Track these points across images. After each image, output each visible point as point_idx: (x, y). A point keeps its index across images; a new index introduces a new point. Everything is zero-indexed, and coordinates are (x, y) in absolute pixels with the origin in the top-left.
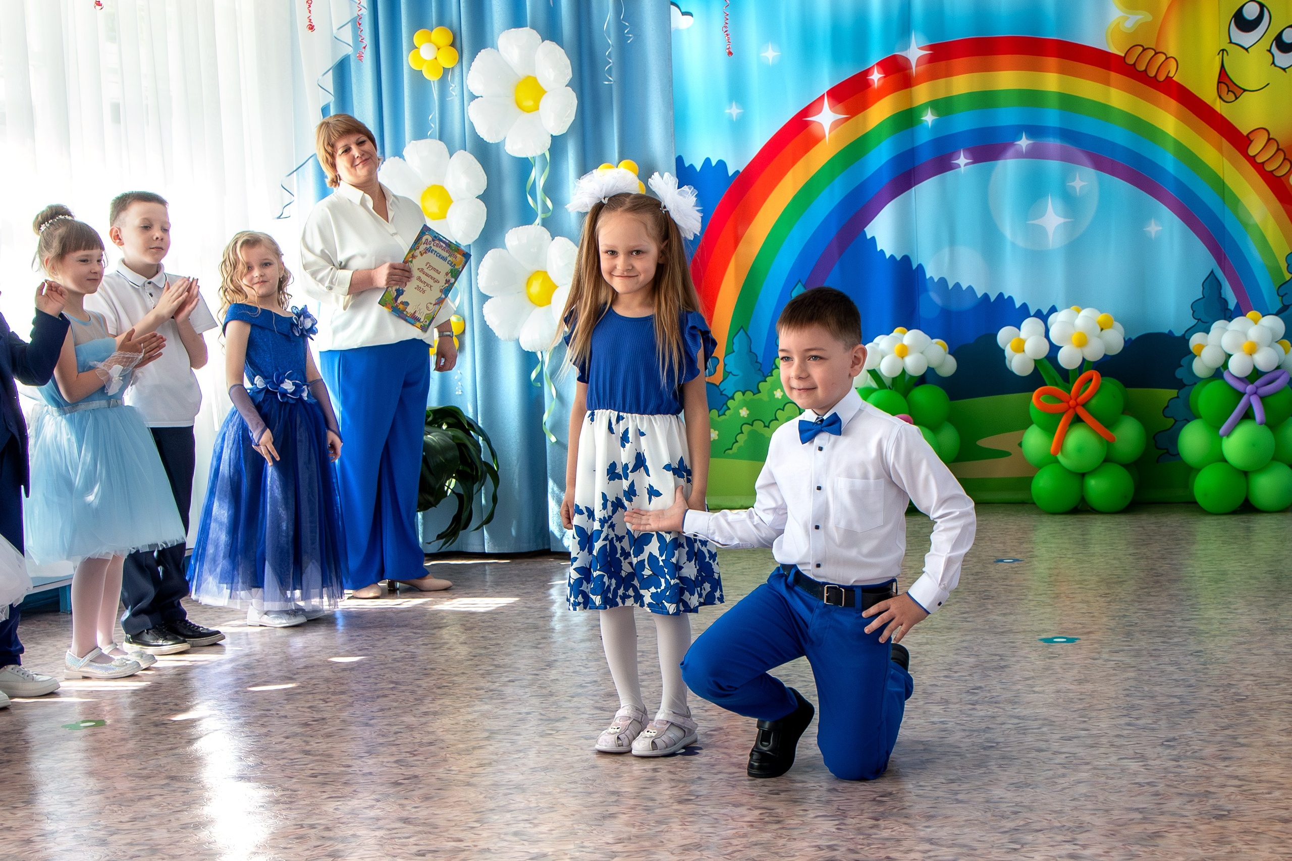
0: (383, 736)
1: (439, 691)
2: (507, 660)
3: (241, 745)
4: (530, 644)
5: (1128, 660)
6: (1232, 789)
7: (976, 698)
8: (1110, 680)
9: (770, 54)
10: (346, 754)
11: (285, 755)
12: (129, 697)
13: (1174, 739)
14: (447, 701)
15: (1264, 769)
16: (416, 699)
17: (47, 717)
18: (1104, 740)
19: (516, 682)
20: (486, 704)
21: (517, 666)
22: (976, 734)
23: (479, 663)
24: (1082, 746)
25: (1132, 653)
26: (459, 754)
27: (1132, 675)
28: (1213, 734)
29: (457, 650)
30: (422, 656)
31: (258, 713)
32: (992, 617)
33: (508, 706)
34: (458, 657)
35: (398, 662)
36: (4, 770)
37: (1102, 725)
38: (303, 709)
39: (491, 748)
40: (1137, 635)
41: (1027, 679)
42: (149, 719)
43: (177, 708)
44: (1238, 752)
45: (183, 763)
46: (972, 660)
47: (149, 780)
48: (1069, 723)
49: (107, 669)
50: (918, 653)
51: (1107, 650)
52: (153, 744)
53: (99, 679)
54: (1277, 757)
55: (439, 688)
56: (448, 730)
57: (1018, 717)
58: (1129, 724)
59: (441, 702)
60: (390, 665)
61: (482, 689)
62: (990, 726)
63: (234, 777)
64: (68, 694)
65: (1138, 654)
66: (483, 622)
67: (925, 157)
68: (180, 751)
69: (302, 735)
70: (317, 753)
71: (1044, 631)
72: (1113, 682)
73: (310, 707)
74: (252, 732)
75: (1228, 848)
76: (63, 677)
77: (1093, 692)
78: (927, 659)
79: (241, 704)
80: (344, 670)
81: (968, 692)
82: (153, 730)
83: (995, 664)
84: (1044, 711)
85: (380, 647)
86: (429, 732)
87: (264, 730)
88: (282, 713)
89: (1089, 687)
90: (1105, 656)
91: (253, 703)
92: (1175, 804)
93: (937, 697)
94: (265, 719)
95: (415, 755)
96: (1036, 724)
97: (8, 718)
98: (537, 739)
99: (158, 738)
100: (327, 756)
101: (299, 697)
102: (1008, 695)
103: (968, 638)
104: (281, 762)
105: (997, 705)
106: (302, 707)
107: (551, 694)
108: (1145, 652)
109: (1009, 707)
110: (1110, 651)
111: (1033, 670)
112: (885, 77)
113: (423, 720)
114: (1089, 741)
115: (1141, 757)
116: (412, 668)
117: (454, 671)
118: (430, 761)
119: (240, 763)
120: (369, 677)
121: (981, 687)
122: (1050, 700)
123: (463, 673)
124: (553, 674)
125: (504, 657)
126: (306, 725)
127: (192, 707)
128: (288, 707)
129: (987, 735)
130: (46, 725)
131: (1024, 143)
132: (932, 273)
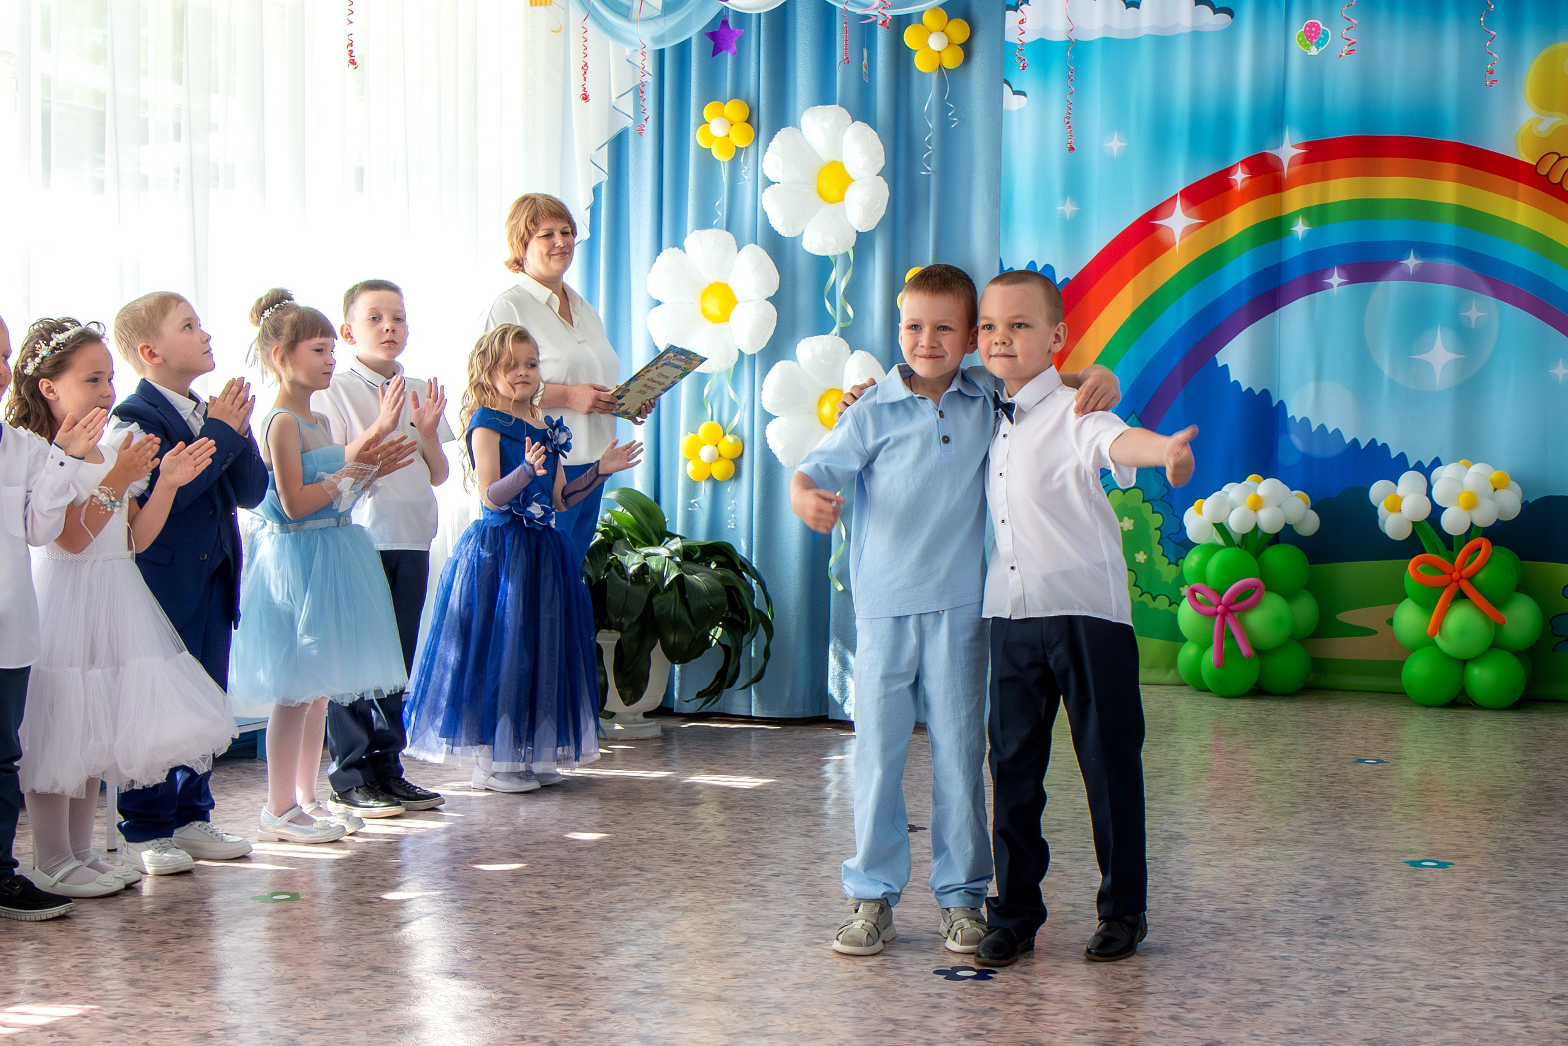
0: (622, 933)
1: (690, 882)
2: (772, 849)
3: (457, 933)
4: (799, 831)
5: (1511, 894)
7: (1325, 930)
8: (1487, 917)
9: (1115, 145)
10: (579, 952)
11: (507, 949)
12: (331, 867)
13: (1563, 997)
14: (699, 895)
16: (664, 891)
17: (235, 885)
18: (1478, 993)
19: (781, 877)
20: (745, 901)
21: (784, 856)
22: (1323, 975)
23: (739, 850)
24: (1452, 998)
25: (1517, 885)
26: (711, 961)
27: (1515, 912)
29: (713, 834)
30: (673, 838)
31: (478, 896)
32: (1350, 830)
33: (771, 906)
34: (715, 842)
35: (645, 843)
36: (182, 947)
37: (1477, 973)
38: (530, 895)
39: (748, 957)
40: (1523, 863)
41: (1388, 910)
42: (352, 895)
43: (384, 883)
45: (388, 951)
46: (1322, 883)
47: (349, 970)
48: (1437, 968)
49: (307, 832)
50: (1258, 870)
51: (1486, 880)
52: (355, 927)
53: (297, 843)
55: (691, 878)
56: (698, 931)
57: (1376, 957)
58: (1508, 974)
59: (691, 895)
60: (633, 847)
61: (741, 883)
62: (1341, 966)
63: (447, 973)
64: (262, 859)
65: (1523, 886)
66: (746, 800)
67: (1296, 273)
68: (386, 936)
69: (529, 926)
70: (545, 949)
71: (1410, 851)
72: (1491, 920)
73: (539, 893)
74: (471, 918)
76: (256, 838)
77: (1468, 931)
78: (1268, 878)
79: (461, 884)
80: (580, 850)
81: (1317, 921)
82: (356, 908)
83: (1350, 888)
84: (1407, 952)
85: (623, 824)
86: (676, 932)
87: (485, 917)
88: (506, 898)
89: (1462, 924)
90: (1484, 887)
91: (474, 883)
93: (1280, 926)
94: (486, 904)
95: (659, 959)
96: (1396, 967)
97: (191, 884)
98: (803, 948)
99: (361, 919)
100: (556, 954)
101: (527, 879)
102: (1365, 928)
103: (1320, 854)
104: (502, 958)
105: (1350, 940)
106: (531, 892)
107: (822, 894)
108: (1531, 886)
109: (1365, 944)
110: (1490, 882)
111: (1396, 900)
112: (1250, 178)
113: (669, 917)
114: (1460, 993)
115: (1522, 1017)
116: (660, 852)
117: (708, 859)
118: (676, 967)
119: (454, 956)
120: (609, 860)
121: (1331, 917)
122: (1415, 938)
123: (720, 862)
124: (825, 869)
125: (767, 845)
126: (533, 914)
127: (402, 883)
128: (514, 891)
129: (1338, 977)
130: (233, 895)
131: (1411, 262)
132: (1294, 411)
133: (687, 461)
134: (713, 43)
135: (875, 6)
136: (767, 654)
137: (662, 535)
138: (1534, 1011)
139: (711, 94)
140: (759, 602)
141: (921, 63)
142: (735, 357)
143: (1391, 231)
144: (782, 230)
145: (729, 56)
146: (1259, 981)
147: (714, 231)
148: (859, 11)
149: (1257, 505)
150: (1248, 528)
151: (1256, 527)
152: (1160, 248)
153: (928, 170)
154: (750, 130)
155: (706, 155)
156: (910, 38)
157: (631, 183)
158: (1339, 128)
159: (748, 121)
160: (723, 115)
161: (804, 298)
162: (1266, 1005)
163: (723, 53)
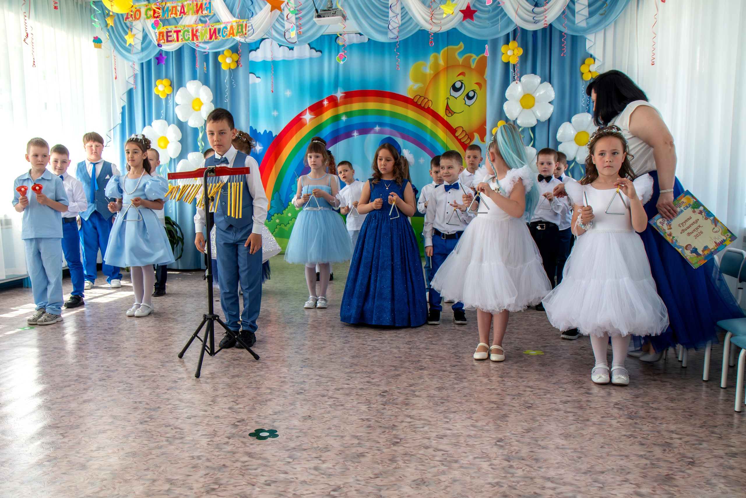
6: (428, 360)
9: (288, 93)
13: (410, 342)
15: (440, 353)
18: (386, 341)
28: (424, 340)
54: (445, 349)
61: (170, 318)
67: (342, 132)
112: (329, 103)
114: (381, 342)
131: (377, 128)
134: (157, 61)
135: (208, 48)
136: (182, 250)
138: (401, 346)
139: (159, 77)
140: (179, 234)
141: (224, 67)
142: (169, 159)
143: (371, 119)
144: (182, 120)
145: (163, 65)
146: (323, 341)
147: (161, 120)
148: (203, 50)
152: (303, 125)
153: (227, 100)
154: (171, 88)
155: (158, 96)
156: (220, 59)
157: (135, 105)
158: (355, 88)
159: (171, 85)
160: (162, 84)
161: (190, 139)
162: (324, 347)
163: (161, 64)
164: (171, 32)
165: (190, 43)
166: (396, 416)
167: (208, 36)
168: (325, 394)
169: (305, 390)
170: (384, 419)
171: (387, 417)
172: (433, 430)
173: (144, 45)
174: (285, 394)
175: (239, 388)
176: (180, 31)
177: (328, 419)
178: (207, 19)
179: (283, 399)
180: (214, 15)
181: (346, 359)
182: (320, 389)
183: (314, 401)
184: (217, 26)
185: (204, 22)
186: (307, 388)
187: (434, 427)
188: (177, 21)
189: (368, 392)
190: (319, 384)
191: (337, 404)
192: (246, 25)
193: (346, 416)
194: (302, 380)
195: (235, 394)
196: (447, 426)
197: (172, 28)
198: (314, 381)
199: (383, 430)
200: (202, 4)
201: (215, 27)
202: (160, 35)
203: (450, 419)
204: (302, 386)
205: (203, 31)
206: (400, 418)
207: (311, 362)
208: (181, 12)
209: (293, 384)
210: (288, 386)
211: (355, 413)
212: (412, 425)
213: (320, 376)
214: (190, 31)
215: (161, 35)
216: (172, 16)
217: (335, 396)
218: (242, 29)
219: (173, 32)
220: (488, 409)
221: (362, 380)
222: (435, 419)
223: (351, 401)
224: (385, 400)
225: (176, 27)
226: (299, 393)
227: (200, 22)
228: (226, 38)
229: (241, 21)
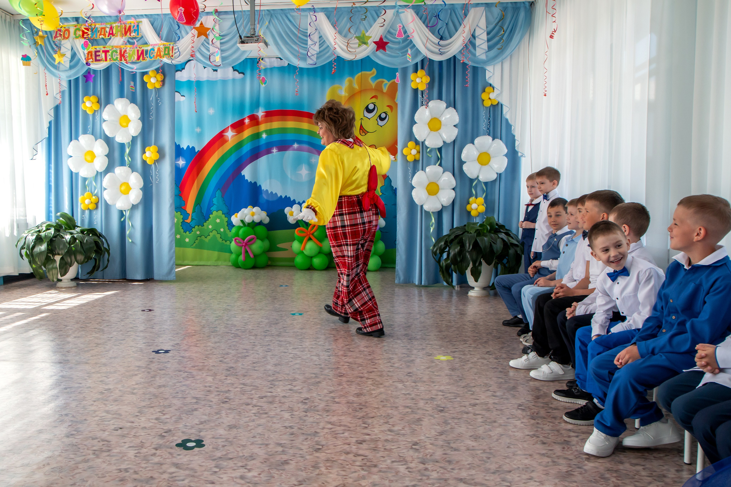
2: (107, 318)
5: (318, 322)
7: (266, 334)
9: (211, 111)
13: (330, 349)
14: (83, 333)
16: (73, 332)
18: (306, 349)
19: (109, 326)
20: (97, 334)
22: (264, 347)
25: (320, 319)
26: (85, 352)
27: (319, 326)
28: (342, 348)
32: (276, 306)
33: (105, 335)
37: (307, 344)
39: (97, 350)
41: (284, 328)
44: (350, 354)
46: (267, 321)
48: (296, 343)
50: (249, 318)
51: (312, 318)
54: (362, 356)
55: (81, 328)
56: (82, 343)
57: (279, 341)
58: (315, 344)
59: (80, 333)
61: (96, 328)
67: (263, 149)
71: (293, 311)
72: (312, 329)
75: (341, 387)
78: (251, 320)
81: (264, 332)
83: (274, 322)
86: (75, 344)
89: (304, 331)
90: (311, 320)
92: (327, 371)
93: (253, 334)
96: (284, 343)
102: (277, 333)
103: (267, 313)
105: (273, 336)
108: (324, 319)
109: (277, 338)
112: (249, 121)
114: (302, 350)
115: (318, 355)
121: (268, 330)
122: (291, 335)
124: (122, 323)
129: (268, 347)
131: (296, 145)
132: (264, 188)
133: (81, 204)
134: (85, 79)
135: (136, 68)
136: (108, 260)
137: (74, 226)
138: (321, 354)
139: (86, 94)
140: (105, 246)
141: (149, 86)
142: (96, 173)
143: (290, 137)
144: (109, 135)
145: (92, 83)
147: (88, 135)
148: (130, 70)
149: (253, 214)
150: (251, 221)
151: (253, 221)
152: (225, 141)
153: (153, 118)
154: (98, 105)
155: (85, 112)
156: (145, 78)
157: (62, 120)
158: (275, 107)
159: (98, 102)
160: (90, 100)
161: (117, 154)
163: (89, 82)
164: (99, 51)
165: (117, 62)
166: (318, 423)
167: (136, 57)
168: (250, 402)
169: (230, 399)
170: (306, 426)
171: (309, 424)
172: (352, 436)
173: (72, 63)
174: (211, 403)
175: (166, 399)
176: (108, 51)
177: (252, 427)
178: (135, 41)
179: (209, 408)
180: (142, 37)
181: (269, 367)
182: (244, 397)
183: (239, 410)
184: (145, 48)
185: (133, 44)
186: (232, 397)
187: (354, 433)
188: (105, 41)
189: (291, 399)
190: (243, 392)
191: (261, 412)
192: (173, 47)
193: (270, 424)
194: (227, 389)
195: (162, 404)
196: (366, 431)
197: (100, 48)
198: (239, 389)
199: (305, 437)
200: (130, 27)
201: (142, 48)
202: (88, 54)
203: (369, 425)
204: (227, 395)
205: (131, 52)
206: (322, 425)
207: (235, 371)
208: (110, 34)
209: (218, 393)
210: (213, 396)
211: (278, 421)
212: (333, 432)
213: (244, 384)
214: (119, 51)
215: (90, 54)
216: (101, 36)
217: (259, 404)
218: (168, 52)
219: (101, 51)
220: (403, 413)
221: (285, 388)
222: (354, 425)
223: (274, 409)
224: (306, 407)
225: (104, 47)
226: (224, 403)
227: (128, 43)
228: (153, 59)
229: (168, 43)
